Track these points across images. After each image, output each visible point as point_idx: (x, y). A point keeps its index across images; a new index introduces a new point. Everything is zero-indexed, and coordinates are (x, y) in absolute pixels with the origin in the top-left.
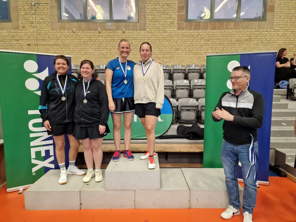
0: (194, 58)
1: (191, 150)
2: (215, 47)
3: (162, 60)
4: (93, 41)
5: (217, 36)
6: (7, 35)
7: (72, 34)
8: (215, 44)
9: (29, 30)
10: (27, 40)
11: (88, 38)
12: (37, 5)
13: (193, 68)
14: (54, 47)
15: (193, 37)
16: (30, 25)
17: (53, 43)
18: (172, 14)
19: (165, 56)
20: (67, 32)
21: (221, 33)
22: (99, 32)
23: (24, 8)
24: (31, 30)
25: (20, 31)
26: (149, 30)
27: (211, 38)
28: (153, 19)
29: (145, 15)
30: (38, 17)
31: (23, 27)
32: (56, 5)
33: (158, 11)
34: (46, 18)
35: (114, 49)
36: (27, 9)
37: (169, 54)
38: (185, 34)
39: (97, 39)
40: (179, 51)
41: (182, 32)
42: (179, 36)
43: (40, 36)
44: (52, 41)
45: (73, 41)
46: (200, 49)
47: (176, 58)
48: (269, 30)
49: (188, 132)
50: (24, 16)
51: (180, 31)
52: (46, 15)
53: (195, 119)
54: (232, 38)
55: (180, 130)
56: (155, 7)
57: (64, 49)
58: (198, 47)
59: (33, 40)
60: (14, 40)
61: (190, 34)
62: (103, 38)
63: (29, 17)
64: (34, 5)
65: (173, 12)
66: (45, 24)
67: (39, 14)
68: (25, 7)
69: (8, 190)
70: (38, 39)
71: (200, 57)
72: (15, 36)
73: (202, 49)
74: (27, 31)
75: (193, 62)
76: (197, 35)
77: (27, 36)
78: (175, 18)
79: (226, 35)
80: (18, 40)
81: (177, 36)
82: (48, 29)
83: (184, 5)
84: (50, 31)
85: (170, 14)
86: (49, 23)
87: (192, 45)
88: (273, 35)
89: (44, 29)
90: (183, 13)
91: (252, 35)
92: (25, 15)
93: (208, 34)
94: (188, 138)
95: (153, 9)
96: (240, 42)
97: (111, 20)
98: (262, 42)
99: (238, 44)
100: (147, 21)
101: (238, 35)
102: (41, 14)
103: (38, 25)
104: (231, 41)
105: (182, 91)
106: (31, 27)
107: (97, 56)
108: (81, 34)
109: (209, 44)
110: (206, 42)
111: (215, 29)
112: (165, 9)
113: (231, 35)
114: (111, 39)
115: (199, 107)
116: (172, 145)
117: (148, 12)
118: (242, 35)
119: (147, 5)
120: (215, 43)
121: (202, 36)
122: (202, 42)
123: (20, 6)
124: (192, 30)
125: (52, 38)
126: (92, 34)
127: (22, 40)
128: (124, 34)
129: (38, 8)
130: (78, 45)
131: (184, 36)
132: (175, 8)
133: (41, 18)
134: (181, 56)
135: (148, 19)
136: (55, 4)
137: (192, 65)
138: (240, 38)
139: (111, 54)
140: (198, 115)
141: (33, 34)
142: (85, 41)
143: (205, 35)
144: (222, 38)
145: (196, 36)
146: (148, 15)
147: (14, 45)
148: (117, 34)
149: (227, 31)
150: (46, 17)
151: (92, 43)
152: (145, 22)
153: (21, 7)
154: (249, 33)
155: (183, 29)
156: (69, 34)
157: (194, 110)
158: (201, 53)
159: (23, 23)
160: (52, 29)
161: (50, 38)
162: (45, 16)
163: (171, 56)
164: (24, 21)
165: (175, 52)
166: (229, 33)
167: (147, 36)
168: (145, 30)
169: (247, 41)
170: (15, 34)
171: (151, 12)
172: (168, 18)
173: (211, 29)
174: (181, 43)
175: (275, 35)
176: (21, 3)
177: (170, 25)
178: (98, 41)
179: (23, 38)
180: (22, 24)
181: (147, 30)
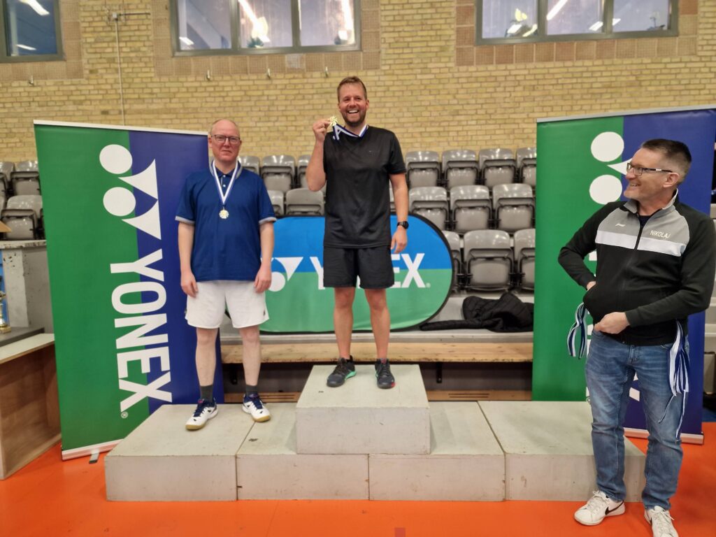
0: (498, 132)
1: (501, 358)
2: (552, 103)
3: (419, 140)
4: (255, 99)
5: (557, 76)
6: (55, 92)
7: (204, 84)
8: (550, 98)
9: (105, 77)
10: (100, 100)
11: (243, 93)
12: (122, 18)
13: (497, 156)
14: (164, 116)
15: (496, 81)
16: (107, 65)
17: (161, 106)
18: (443, 27)
19: (428, 130)
20: (193, 79)
21: (565, 70)
22: (269, 78)
23: (94, 27)
24: (111, 78)
25: (83, 81)
26: (387, 67)
27: (541, 82)
28: (397, 42)
29: (377, 34)
30: (126, 47)
31: (91, 72)
32: (167, 18)
33: (408, 21)
34: (144, 49)
35: (304, 116)
36: (101, 29)
37: (437, 124)
38: (474, 74)
39: (263, 95)
40: (462, 118)
41: (467, 71)
42: (461, 80)
43: (131, 91)
44: (159, 103)
45: (208, 99)
46: (512, 110)
47: (455, 134)
48: (685, 58)
49: (492, 314)
50: (93, 46)
51: (463, 68)
52: (144, 41)
53: (507, 282)
54: (593, 80)
55: (470, 307)
56: (402, 12)
57: (186, 121)
58: (506, 105)
59: (115, 101)
60: (71, 102)
61: (487, 74)
62: (278, 92)
63: (106, 48)
64: (117, 20)
65: (446, 24)
66: (141, 61)
67: (128, 39)
68: (95, 24)
69: (64, 453)
70: (126, 99)
71: (514, 129)
72: (75, 93)
73: (517, 110)
74: (100, 81)
75: (497, 142)
76: (506, 76)
77: (101, 92)
78: (450, 36)
79: (579, 75)
80: (81, 103)
81: (455, 81)
82: (149, 75)
83: (472, 4)
84: (155, 80)
85: (438, 27)
86: (152, 59)
87: (492, 101)
88: (697, 70)
89: (140, 75)
90: (471, 24)
91: (644, 72)
92: (96, 42)
93: (532, 72)
94: (492, 328)
95: (397, 18)
96: (613, 90)
97: (297, 48)
98: (668, 87)
99: (609, 96)
100: (383, 46)
101: (609, 74)
102: (133, 39)
103: (124, 65)
104: (592, 88)
105: (473, 212)
106: (109, 71)
107: (263, 134)
108: (226, 83)
109: (534, 97)
110: (527, 93)
111: (549, 59)
112: (425, 17)
113: (589, 74)
114: (296, 92)
115: (517, 251)
116: (454, 346)
117: (383, 24)
118: (618, 73)
119: (382, 8)
120: (549, 95)
121: (518, 78)
122: (519, 92)
123: (84, 22)
124: (492, 63)
125: (159, 96)
126: (251, 83)
127: (89, 102)
128: (329, 80)
129: (125, 25)
130: (218, 110)
131: (473, 79)
132: (450, 13)
133: (133, 49)
134: (466, 128)
135: (385, 43)
136: (165, 15)
137: (495, 150)
138: (614, 79)
139: (298, 129)
140: (515, 271)
141: (115, 86)
142: (235, 99)
143: (525, 75)
144: (568, 81)
145: (503, 79)
146: (386, 32)
147: (71, 113)
148: (310, 81)
149: (579, 63)
150: (144, 46)
151: (253, 103)
152: (378, 50)
153: (87, 25)
154: (635, 67)
155: (471, 64)
156: (197, 84)
157: (504, 258)
158: (515, 119)
159: (91, 61)
160: (160, 74)
161: (155, 96)
162: (142, 44)
163: (441, 129)
164: (93, 56)
165: (451, 118)
166: (585, 69)
167: (382, 84)
168: (377, 68)
169: (630, 86)
170: (73, 88)
171: (392, 24)
172: (433, 39)
173: (539, 60)
174: (466, 96)
175: (703, 70)
176: (87, 14)
177: (439, 54)
178: (265, 98)
179: (92, 97)
180: (88, 63)
181: (384, 68)
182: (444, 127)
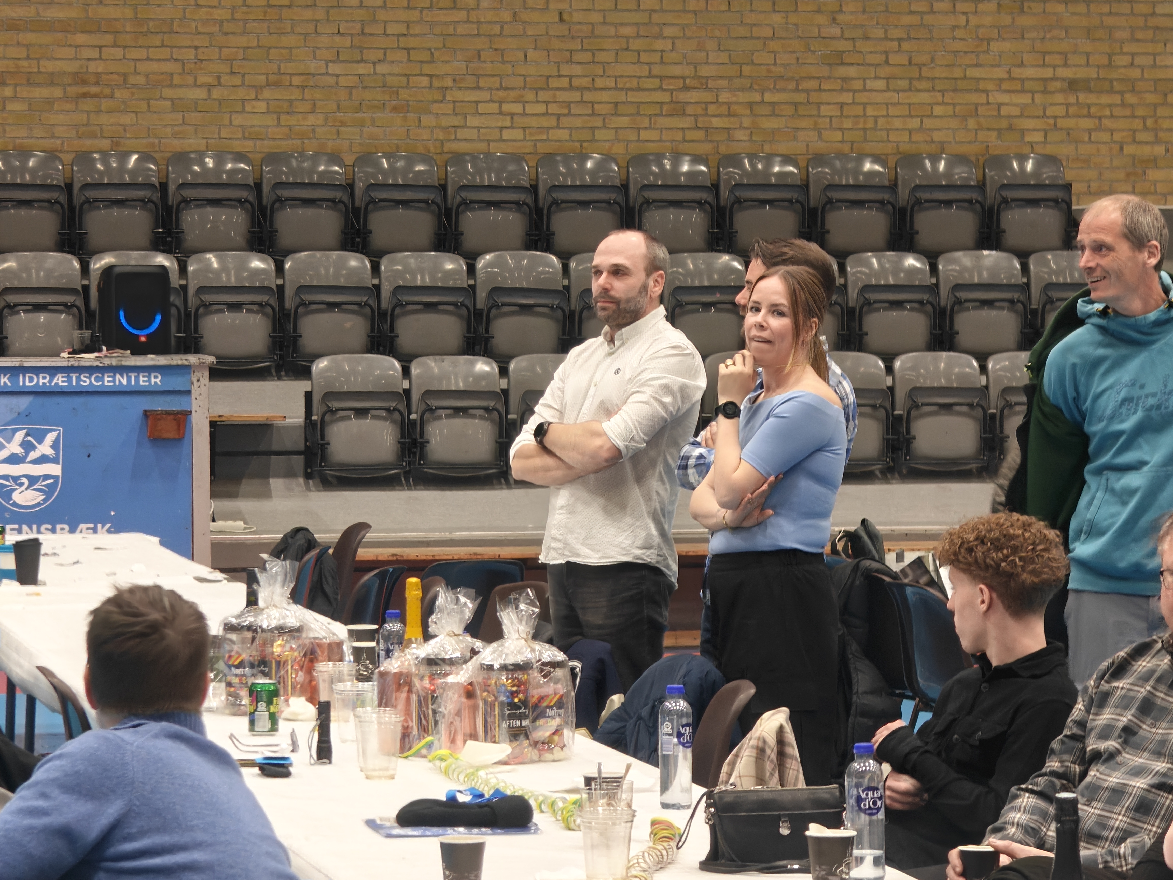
0: (938, 110)
2: (1065, 46)
3: (746, 122)
8: (1061, 33)
13: (942, 177)
14: (80, 38)
17: (74, 13)
19: (768, 97)
35: (454, 51)
37: (792, 85)
40: (852, 71)
46: (973, 59)
47: (834, 111)
57: (142, 54)
58: (959, 46)
71: (977, 105)
73: (984, 58)
75: (937, 136)
87: (924, 33)
104: (1154, 14)
107: (343, 94)
109: (1023, 30)
110: (1006, 19)
122: (988, 17)
130: (229, 27)
134: (861, 98)
139: (436, 84)
158: (978, 80)
163: (802, 98)
165: (825, 71)
174: (862, 19)
182: (807, 91)
